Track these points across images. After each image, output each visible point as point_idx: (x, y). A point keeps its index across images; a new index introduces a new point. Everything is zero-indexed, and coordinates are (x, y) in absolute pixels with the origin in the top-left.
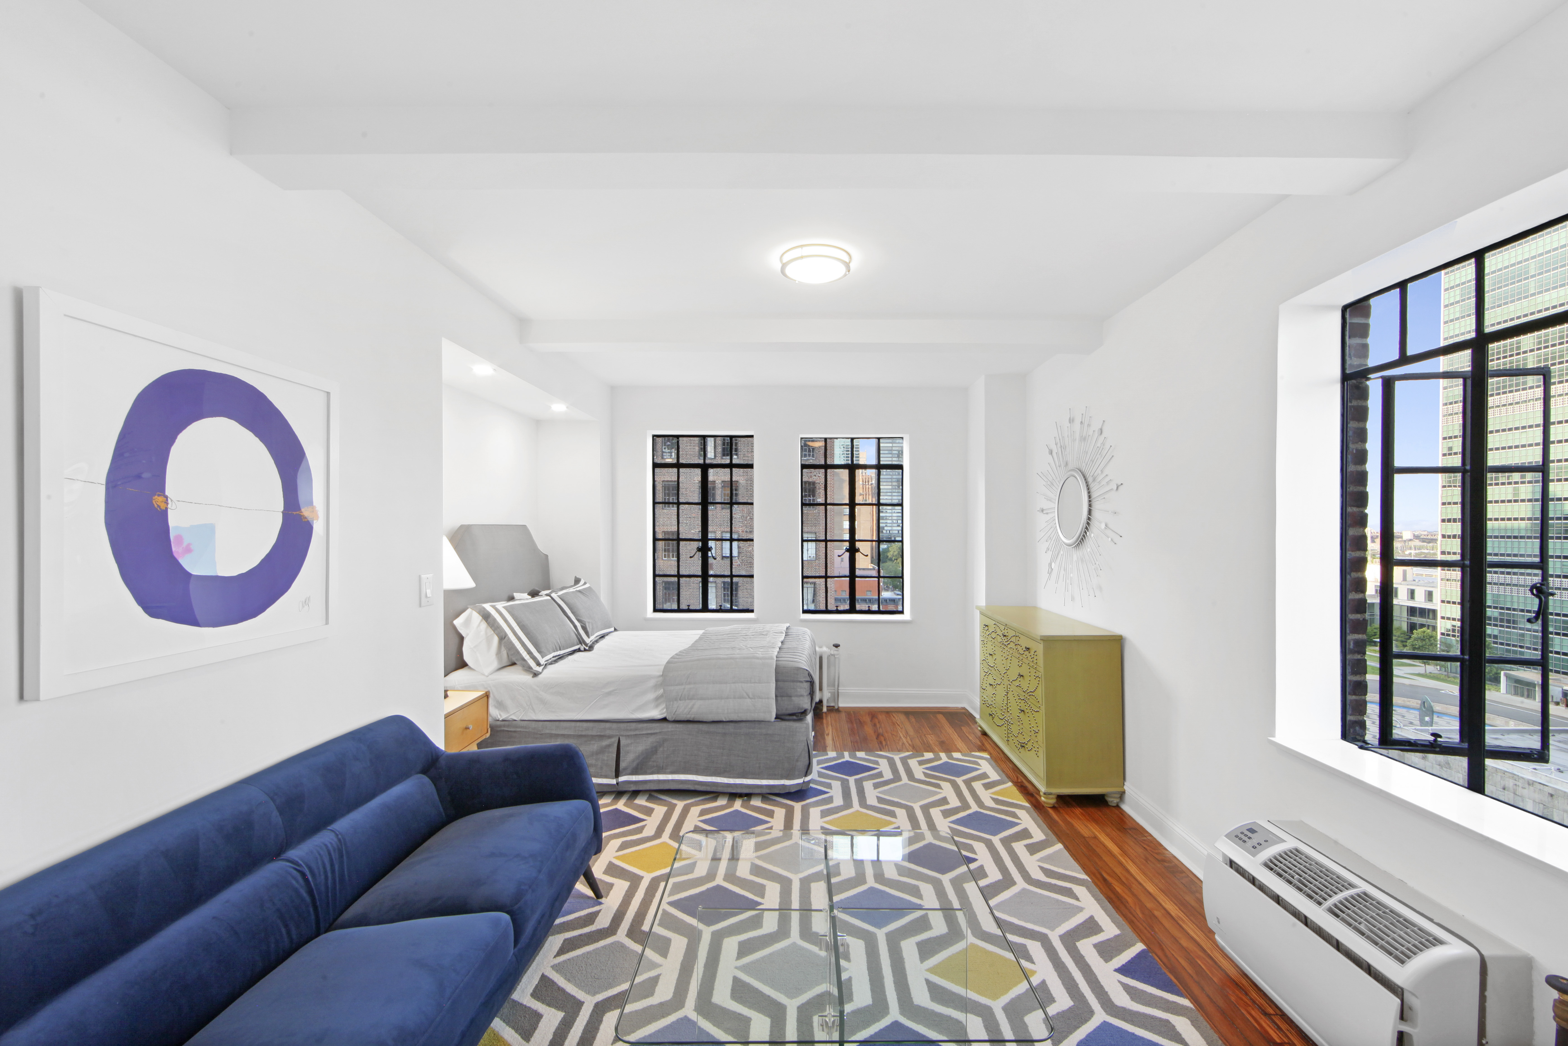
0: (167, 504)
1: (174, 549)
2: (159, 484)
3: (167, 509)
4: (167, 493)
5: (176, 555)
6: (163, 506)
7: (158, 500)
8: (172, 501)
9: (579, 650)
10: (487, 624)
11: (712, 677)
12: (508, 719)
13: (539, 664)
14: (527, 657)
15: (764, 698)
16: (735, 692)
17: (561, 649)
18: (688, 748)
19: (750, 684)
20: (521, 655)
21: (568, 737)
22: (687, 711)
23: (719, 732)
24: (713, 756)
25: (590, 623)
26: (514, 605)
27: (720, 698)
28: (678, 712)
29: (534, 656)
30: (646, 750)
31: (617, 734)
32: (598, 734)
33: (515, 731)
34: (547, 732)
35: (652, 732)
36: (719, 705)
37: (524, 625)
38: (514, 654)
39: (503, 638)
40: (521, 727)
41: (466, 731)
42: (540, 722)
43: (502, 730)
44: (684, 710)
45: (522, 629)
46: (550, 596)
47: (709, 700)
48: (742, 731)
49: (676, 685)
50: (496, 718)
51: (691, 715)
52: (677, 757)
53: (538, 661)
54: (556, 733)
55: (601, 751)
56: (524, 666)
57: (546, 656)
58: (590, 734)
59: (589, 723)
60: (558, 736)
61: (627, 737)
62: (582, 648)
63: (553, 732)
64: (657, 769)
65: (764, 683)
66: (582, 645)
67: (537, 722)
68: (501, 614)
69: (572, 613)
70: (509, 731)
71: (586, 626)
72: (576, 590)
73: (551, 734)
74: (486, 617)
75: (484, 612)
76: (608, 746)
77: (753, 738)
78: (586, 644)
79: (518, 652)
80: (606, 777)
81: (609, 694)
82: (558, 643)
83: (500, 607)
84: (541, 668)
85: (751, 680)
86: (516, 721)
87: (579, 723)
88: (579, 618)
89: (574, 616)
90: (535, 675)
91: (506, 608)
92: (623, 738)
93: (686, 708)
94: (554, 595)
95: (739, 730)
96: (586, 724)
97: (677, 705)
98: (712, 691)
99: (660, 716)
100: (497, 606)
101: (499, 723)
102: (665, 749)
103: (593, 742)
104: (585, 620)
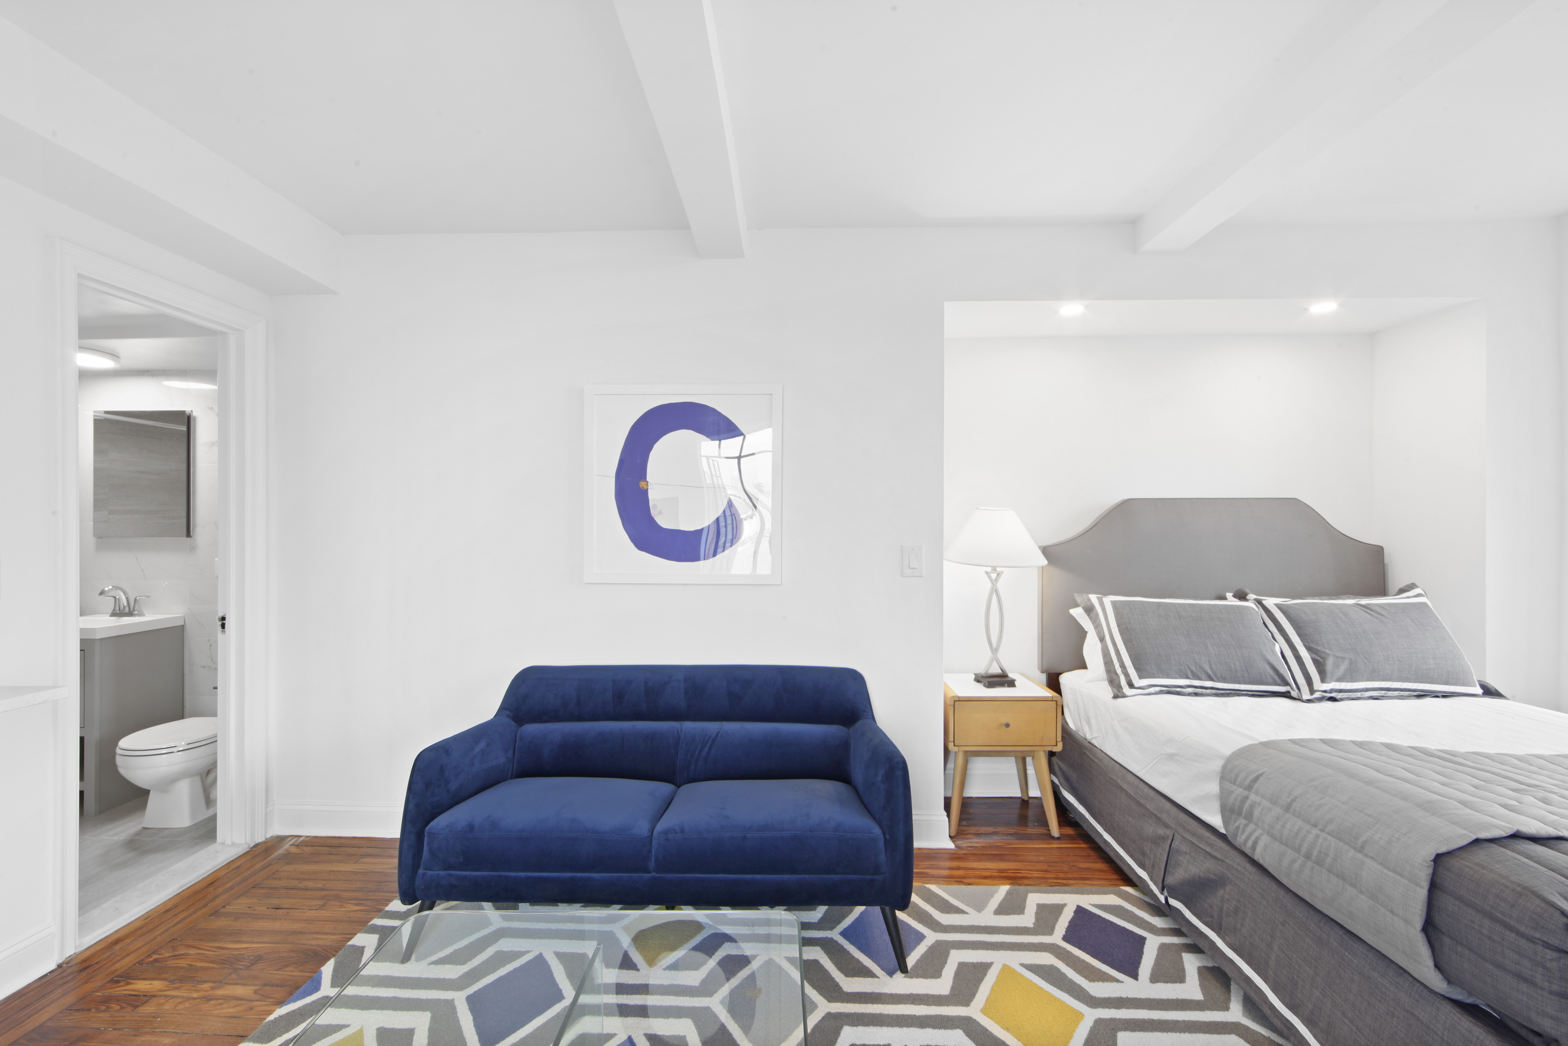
0: (648, 486)
1: (652, 512)
2: (643, 475)
3: (647, 489)
4: (648, 480)
5: (653, 515)
6: (645, 487)
7: (642, 484)
8: (650, 484)
9: (1286, 695)
10: (1090, 618)
11: (1292, 797)
12: (1091, 742)
13: (1131, 685)
14: (1119, 671)
15: (1392, 912)
16: (1327, 855)
17: (1211, 679)
18: (1259, 920)
19: (1359, 856)
20: (1114, 666)
21: (1130, 796)
22: (1250, 844)
23: (1311, 929)
24: (1296, 971)
25: (1343, 658)
26: (1136, 601)
27: (1298, 850)
28: (1238, 838)
29: (1127, 671)
30: (1199, 877)
31: (1174, 826)
32: (1155, 812)
33: (1093, 761)
34: (1115, 778)
35: (1212, 853)
36: (1296, 866)
37: (1129, 628)
38: (1108, 663)
39: (1102, 639)
40: (1098, 758)
41: (1004, 728)
42: (1113, 762)
43: (1086, 754)
44: (1246, 841)
45: (1122, 633)
46: (1259, 602)
47: (1278, 843)
48: (1355, 961)
49: (1234, 784)
50: (1085, 736)
51: (1257, 857)
52: (1242, 925)
53: (1131, 680)
54: (1121, 784)
55: (1157, 840)
56: (1113, 682)
57: (1152, 678)
58: (1148, 806)
59: (1151, 790)
60: (1122, 789)
61: (1183, 839)
62: (1294, 694)
63: (1119, 781)
64: (1212, 922)
65: (1395, 872)
66: (1292, 688)
67: (1110, 760)
68: (1104, 609)
69: (1299, 635)
70: (1090, 758)
71: (1324, 662)
72: (1359, 602)
73: (1117, 783)
74: (1089, 610)
75: (1088, 604)
76: (1163, 838)
77: (1379, 998)
78: (1312, 691)
79: (1112, 662)
80: (1156, 884)
81: (1171, 757)
82: (1201, 668)
83: (1108, 600)
84: (1134, 691)
85: (1362, 847)
86: (1096, 748)
87: (1142, 783)
88: (1312, 645)
89: (1302, 640)
90: (1116, 697)
91: (1114, 603)
92: (1177, 836)
93: (1248, 838)
94: (1270, 602)
95: (1349, 954)
96: (1147, 790)
97: (1237, 824)
98: (1283, 826)
99: (1223, 831)
100: (1104, 599)
101: (1086, 743)
102: (1227, 897)
103: (1150, 821)
104: (1327, 651)
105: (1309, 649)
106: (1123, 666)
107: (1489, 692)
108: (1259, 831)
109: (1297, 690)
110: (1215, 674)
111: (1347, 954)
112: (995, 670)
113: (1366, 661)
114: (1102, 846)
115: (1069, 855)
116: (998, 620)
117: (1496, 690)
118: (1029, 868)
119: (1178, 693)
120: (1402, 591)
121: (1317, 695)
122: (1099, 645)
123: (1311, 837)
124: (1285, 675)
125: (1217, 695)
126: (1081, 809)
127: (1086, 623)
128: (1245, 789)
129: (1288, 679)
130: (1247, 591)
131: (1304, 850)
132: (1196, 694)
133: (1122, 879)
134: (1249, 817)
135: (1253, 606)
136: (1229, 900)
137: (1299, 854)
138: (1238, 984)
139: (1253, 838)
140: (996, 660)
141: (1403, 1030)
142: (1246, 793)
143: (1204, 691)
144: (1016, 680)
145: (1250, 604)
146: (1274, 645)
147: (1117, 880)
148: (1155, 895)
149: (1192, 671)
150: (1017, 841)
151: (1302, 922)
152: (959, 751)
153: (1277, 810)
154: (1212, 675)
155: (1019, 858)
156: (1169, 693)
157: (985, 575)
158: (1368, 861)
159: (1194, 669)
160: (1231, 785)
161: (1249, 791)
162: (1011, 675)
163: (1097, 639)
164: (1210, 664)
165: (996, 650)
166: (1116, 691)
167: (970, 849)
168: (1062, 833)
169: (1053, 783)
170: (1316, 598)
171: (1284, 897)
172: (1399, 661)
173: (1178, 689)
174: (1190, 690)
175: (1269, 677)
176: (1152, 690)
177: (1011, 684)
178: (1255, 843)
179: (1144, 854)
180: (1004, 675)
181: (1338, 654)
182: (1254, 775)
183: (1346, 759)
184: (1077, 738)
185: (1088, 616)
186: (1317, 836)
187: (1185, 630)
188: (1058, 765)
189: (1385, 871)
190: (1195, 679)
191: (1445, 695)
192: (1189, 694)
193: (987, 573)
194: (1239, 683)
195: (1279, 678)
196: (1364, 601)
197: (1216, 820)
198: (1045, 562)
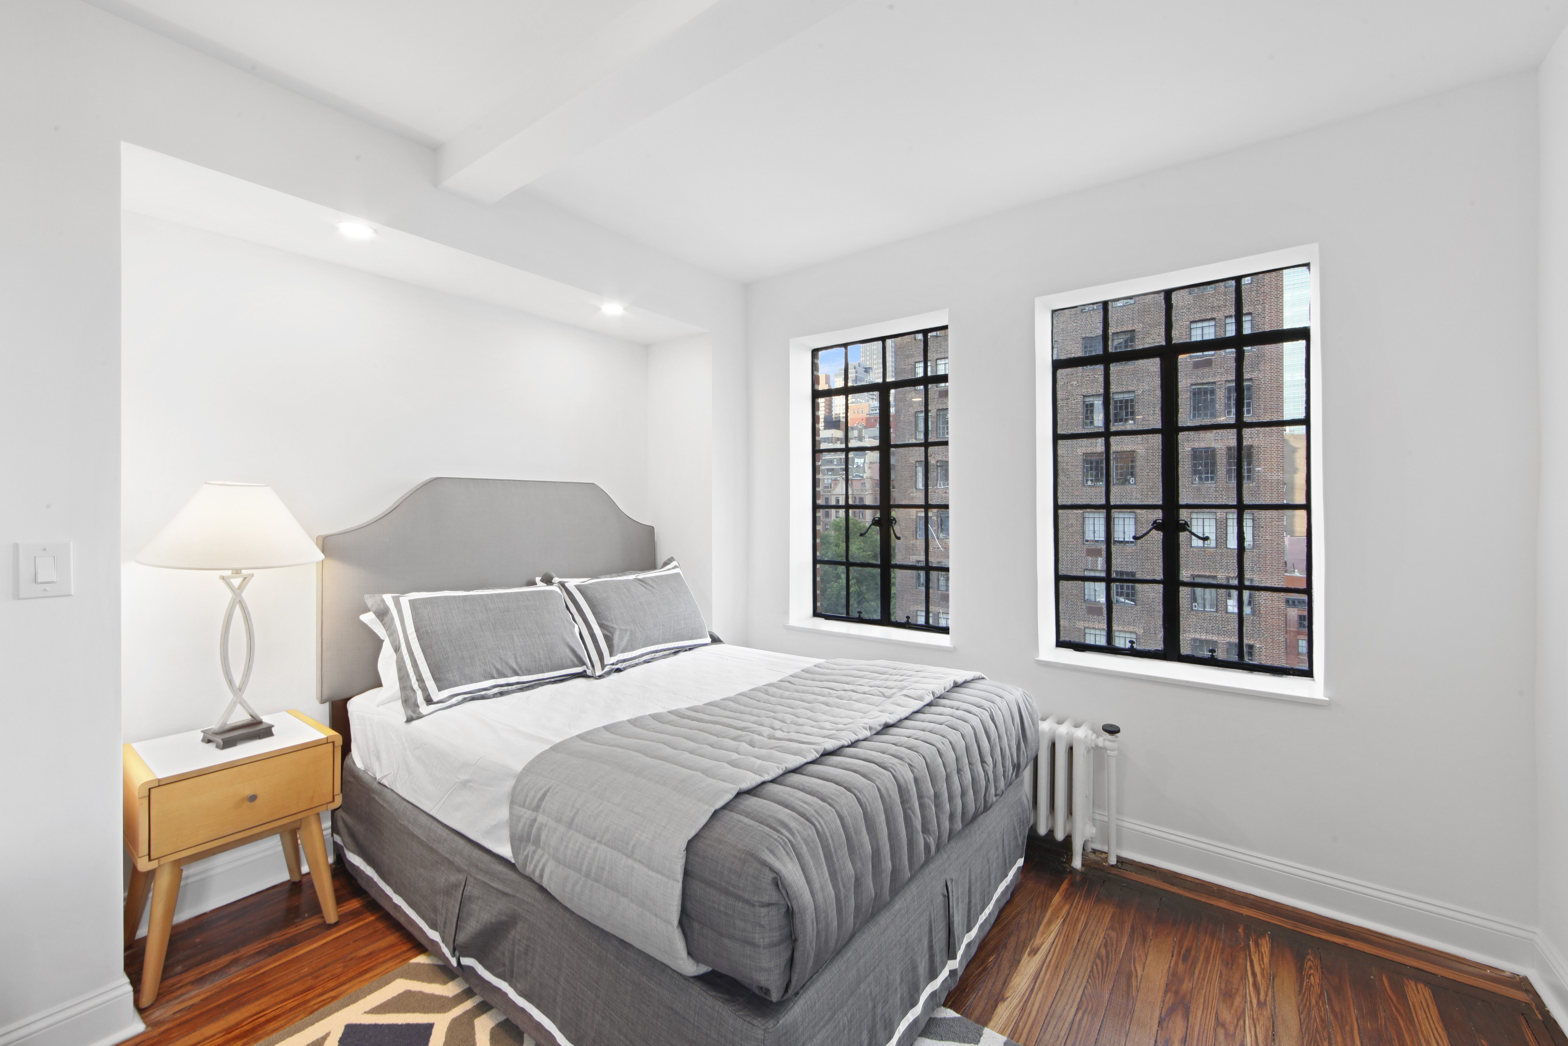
9: (583, 675)
10: (383, 625)
11: (574, 810)
12: (382, 782)
13: (429, 701)
14: (415, 685)
15: (656, 915)
16: (603, 869)
17: (516, 674)
18: (547, 955)
19: (630, 861)
20: (410, 680)
21: (421, 843)
22: (537, 873)
23: (592, 948)
24: (580, 1000)
25: (626, 630)
26: (440, 597)
27: (579, 871)
28: (527, 868)
29: (425, 685)
30: (491, 923)
31: (466, 868)
32: (448, 856)
33: (382, 806)
34: (405, 823)
35: (504, 890)
36: (578, 888)
37: (429, 631)
38: (403, 677)
39: (397, 649)
40: (388, 802)
41: (247, 803)
42: (405, 803)
43: (374, 799)
44: (534, 870)
45: (420, 639)
46: (562, 585)
47: (562, 866)
48: (628, 971)
49: (524, 807)
50: (375, 775)
51: (545, 883)
52: (532, 965)
53: (429, 695)
54: (412, 830)
55: (448, 892)
56: (409, 702)
57: (454, 686)
58: (440, 851)
59: (444, 829)
60: (414, 836)
61: (476, 882)
62: (589, 672)
63: (410, 827)
64: (504, 971)
65: (658, 872)
66: (587, 668)
67: (402, 801)
68: (400, 612)
69: (594, 613)
70: (379, 803)
71: (612, 636)
72: (638, 577)
73: (409, 829)
74: (383, 614)
75: (382, 606)
76: (455, 886)
77: (647, 1002)
78: (603, 666)
79: (408, 675)
80: (447, 946)
81: (464, 784)
82: (507, 664)
83: (405, 600)
84: (433, 707)
85: (633, 852)
86: (386, 789)
87: (435, 823)
88: (604, 622)
89: (596, 619)
90: (409, 720)
91: (412, 603)
92: (471, 881)
93: (536, 866)
94: (572, 583)
95: (623, 965)
96: (441, 831)
97: (526, 853)
98: (567, 847)
99: (513, 861)
100: (401, 599)
101: (375, 785)
102: (518, 937)
103: (443, 868)
104: (615, 626)
105: (601, 626)
106: (420, 679)
107: (715, 640)
108: (546, 856)
109: (591, 668)
110: (520, 668)
111: (622, 965)
112: (240, 716)
113: (642, 630)
114: (392, 912)
115: (348, 944)
116: (246, 645)
117: (718, 637)
118: (282, 997)
119: (483, 698)
120: (666, 564)
121: (607, 669)
122: (394, 657)
123: (590, 851)
124: (582, 656)
125: (522, 690)
126: (369, 871)
127: (380, 631)
128: (533, 810)
129: (584, 659)
130: (553, 574)
131: (584, 869)
132: (502, 694)
133: (414, 947)
134: (537, 842)
135: (558, 590)
136: (520, 940)
137: (580, 874)
138: (529, 1035)
139: (540, 866)
140: (241, 703)
141: (665, 1028)
142: (535, 814)
143: (510, 688)
144: (273, 726)
145: (555, 588)
146: (574, 626)
147: (409, 950)
148: (447, 959)
149: (497, 670)
150: (270, 959)
151: (585, 944)
152: (160, 866)
153: (562, 828)
154: (517, 669)
155: (268, 988)
156: (473, 699)
157: (221, 582)
158: (636, 865)
159: (499, 667)
160: (520, 808)
161: (537, 812)
162: (266, 719)
163: (392, 650)
164: (516, 658)
165: (240, 690)
166: (410, 713)
167: (178, 1015)
168: (340, 913)
169: (335, 843)
170: (608, 576)
171: (569, 920)
172: (663, 625)
173: (483, 693)
174: (496, 690)
175: (568, 660)
176: (454, 700)
177: (267, 732)
178: (542, 870)
179: (435, 910)
180: (256, 722)
181: (622, 627)
182: (542, 792)
183: (622, 748)
184: (365, 781)
185: (381, 621)
186: (596, 850)
187: (492, 624)
188: (343, 819)
189: (650, 872)
190: (501, 678)
191: (691, 648)
192: (495, 696)
193: (223, 578)
194: (543, 672)
195: (577, 660)
196: (641, 576)
197: (505, 851)
198: (322, 556)
